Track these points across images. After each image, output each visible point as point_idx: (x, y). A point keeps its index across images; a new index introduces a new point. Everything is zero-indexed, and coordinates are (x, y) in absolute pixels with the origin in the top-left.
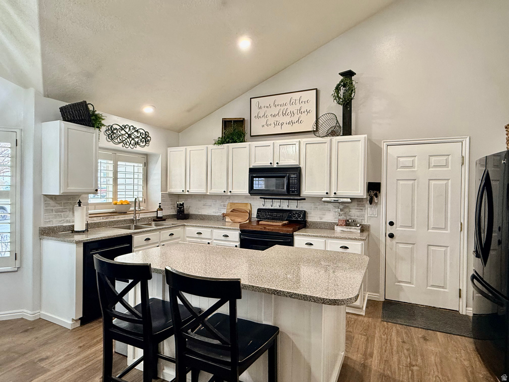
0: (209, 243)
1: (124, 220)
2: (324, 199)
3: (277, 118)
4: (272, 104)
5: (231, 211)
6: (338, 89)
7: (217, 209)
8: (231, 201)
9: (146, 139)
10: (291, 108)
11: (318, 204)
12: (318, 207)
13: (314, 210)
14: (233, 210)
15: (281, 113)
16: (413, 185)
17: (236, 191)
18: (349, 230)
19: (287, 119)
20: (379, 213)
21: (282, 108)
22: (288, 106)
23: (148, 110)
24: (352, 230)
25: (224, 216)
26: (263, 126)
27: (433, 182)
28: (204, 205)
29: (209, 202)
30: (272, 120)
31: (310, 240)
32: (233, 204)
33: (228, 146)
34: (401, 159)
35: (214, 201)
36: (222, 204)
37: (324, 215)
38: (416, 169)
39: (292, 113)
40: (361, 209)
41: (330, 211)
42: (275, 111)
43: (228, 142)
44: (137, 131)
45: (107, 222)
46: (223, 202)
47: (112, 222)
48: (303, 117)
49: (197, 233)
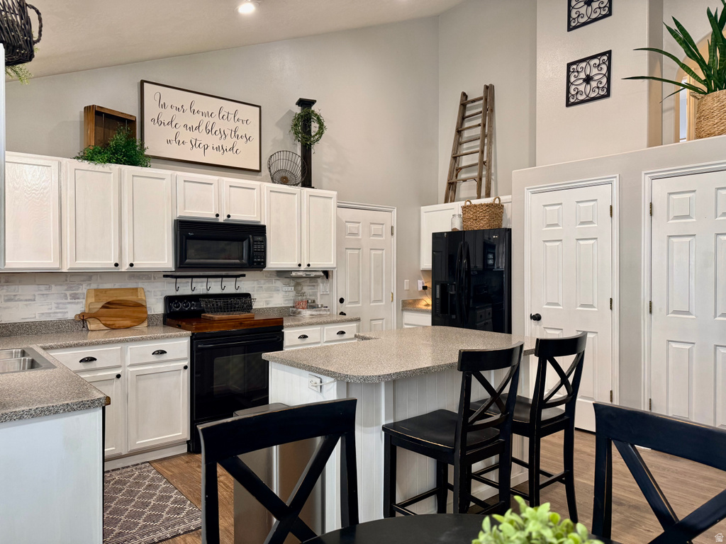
0: (118, 376)
2: (294, 274)
3: (195, 134)
4: (187, 107)
5: (103, 307)
7: (54, 306)
8: (94, 286)
10: (220, 125)
12: (264, 286)
13: (258, 290)
14: (109, 303)
15: (203, 127)
16: (359, 254)
18: (318, 313)
19: (213, 140)
20: (331, 290)
21: (206, 119)
22: (216, 119)
25: (83, 319)
26: (169, 142)
27: (373, 252)
28: (9, 300)
29: (26, 290)
30: (186, 135)
31: (303, 331)
32: (98, 292)
34: (349, 225)
35: (42, 287)
36: (68, 293)
37: (271, 297)
38: (360, 237)
39: (222, 133)
40: (314, 286)
42: (194, 120)
46: (70, 288)
48: (240, 144)
49: (80, 362)
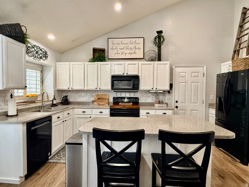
0: (90, 117)
1: (36, 107)
2: (150, 91)
3: (123, 50)
4: (120, 43)
5: (98, 99)
6: (155, 39)
7: (88, 98)
8: (97, 94)
9: (45, 55)
10: (131, 46)
11: (144, 94)
12: (144, 95)
13: (142, 97)
14: (99, 98)
15: (125, 48)
16: (185, 85)
17: (103, 88)
18: (161, 105)
19: (128, 51)
20: (172, 97)
21: (126, 45)
22: (129, 45)
23: (51, 37)
24: (163, 105)
25: (93, 102)
26: (115, 54)
27: (193, 84)
28: (79, 96)
29: (83, 94)
30: (120, 51)
31: (148, 111)
32: (98, 95)
33: (98, 63)
34: (181, 73)
35: (86, 94)
36: (91, 95)
37: (147, 99)
38: (186, 78)
39: (131, 48)
40: (164, 96)
41: (150, 97)
42: (122, 46)
43: (97, 61)
44: (41, 50)
45: (26, 108)
46: (91, 94)
47: (29, 108)
48: (137, 51)
49: (82, 112)
